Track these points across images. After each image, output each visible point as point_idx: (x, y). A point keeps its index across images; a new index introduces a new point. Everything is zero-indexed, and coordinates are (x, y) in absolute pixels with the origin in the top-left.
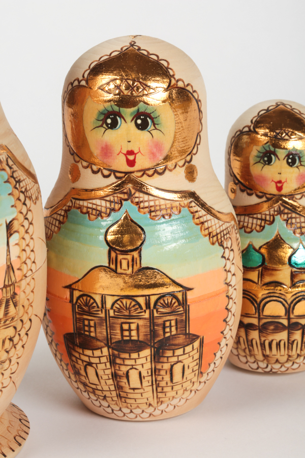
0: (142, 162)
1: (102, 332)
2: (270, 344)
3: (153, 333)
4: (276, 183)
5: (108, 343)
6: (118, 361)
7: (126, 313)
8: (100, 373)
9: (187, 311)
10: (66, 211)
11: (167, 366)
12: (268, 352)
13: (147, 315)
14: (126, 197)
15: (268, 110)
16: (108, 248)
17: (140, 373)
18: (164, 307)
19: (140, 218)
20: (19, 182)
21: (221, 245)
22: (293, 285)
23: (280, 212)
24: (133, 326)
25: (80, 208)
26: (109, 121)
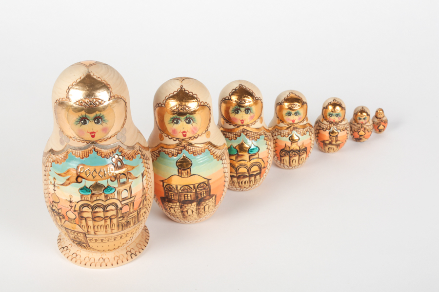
0: (189, 135)
1: (177, 198)
2: (242, 183)
3: (197, 197)
4: (241, 121)
5: (179, 201)
6: (183, 207)
7: (186, 191)
8: (176, 210)
9: (209, 187)
10: (159, 152)
11: (202, 207)
12: (241, 185)
13: (194, 191)
14: (183, 148)
15: (236, 89)
16: (177, 168)
17: (192, 211)
18: (200, 187)
19: (189, 156)
21: (222, 159)
22: (250, 160)
23: (243, 132)
24: (189, 195)
25: (165, 151)
26: (175, 121)
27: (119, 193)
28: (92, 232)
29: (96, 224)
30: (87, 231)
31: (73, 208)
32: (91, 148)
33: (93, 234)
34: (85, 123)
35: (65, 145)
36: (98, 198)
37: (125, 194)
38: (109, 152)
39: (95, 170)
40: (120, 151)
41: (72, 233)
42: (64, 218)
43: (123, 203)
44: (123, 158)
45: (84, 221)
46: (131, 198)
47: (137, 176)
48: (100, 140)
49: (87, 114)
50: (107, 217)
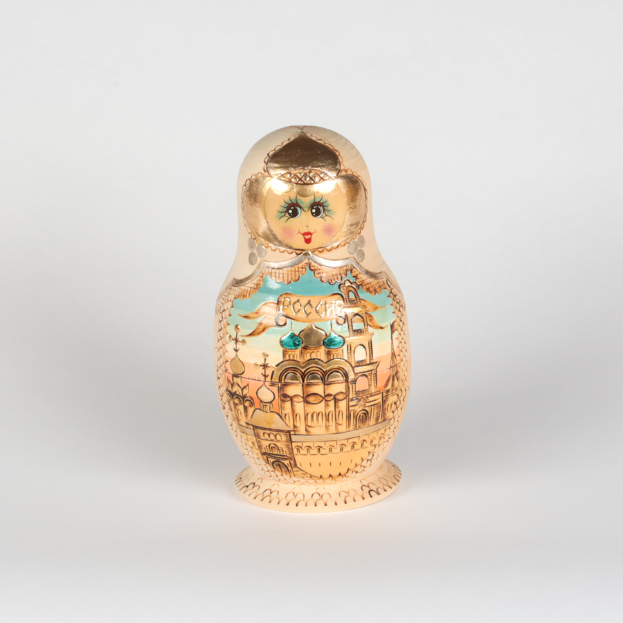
20: (395, 296)
27: (349, 348)
28: (302, 429)
29: (311, 409)
30: (292, 426)
31: (268, 379)
32: (303, 263)
33: (304, 432)
34: (295, 214)
35: (258, 263)
36: (314, 356)
37: (361, 354)
38: (334, 273)
39: (309, 302)
40: (354, 274)
41: (266, 436)
42: (252, 405)
43: (358, 370)
44: (358, 287)
45: (288, 404)
46: (371, 364)
47: (382, 326)
48: (320, 250)
49: (298, 197)
50: (329, 395)
